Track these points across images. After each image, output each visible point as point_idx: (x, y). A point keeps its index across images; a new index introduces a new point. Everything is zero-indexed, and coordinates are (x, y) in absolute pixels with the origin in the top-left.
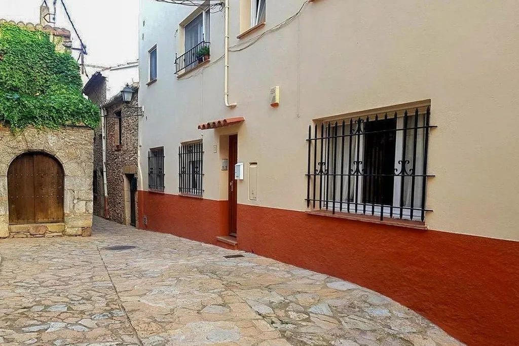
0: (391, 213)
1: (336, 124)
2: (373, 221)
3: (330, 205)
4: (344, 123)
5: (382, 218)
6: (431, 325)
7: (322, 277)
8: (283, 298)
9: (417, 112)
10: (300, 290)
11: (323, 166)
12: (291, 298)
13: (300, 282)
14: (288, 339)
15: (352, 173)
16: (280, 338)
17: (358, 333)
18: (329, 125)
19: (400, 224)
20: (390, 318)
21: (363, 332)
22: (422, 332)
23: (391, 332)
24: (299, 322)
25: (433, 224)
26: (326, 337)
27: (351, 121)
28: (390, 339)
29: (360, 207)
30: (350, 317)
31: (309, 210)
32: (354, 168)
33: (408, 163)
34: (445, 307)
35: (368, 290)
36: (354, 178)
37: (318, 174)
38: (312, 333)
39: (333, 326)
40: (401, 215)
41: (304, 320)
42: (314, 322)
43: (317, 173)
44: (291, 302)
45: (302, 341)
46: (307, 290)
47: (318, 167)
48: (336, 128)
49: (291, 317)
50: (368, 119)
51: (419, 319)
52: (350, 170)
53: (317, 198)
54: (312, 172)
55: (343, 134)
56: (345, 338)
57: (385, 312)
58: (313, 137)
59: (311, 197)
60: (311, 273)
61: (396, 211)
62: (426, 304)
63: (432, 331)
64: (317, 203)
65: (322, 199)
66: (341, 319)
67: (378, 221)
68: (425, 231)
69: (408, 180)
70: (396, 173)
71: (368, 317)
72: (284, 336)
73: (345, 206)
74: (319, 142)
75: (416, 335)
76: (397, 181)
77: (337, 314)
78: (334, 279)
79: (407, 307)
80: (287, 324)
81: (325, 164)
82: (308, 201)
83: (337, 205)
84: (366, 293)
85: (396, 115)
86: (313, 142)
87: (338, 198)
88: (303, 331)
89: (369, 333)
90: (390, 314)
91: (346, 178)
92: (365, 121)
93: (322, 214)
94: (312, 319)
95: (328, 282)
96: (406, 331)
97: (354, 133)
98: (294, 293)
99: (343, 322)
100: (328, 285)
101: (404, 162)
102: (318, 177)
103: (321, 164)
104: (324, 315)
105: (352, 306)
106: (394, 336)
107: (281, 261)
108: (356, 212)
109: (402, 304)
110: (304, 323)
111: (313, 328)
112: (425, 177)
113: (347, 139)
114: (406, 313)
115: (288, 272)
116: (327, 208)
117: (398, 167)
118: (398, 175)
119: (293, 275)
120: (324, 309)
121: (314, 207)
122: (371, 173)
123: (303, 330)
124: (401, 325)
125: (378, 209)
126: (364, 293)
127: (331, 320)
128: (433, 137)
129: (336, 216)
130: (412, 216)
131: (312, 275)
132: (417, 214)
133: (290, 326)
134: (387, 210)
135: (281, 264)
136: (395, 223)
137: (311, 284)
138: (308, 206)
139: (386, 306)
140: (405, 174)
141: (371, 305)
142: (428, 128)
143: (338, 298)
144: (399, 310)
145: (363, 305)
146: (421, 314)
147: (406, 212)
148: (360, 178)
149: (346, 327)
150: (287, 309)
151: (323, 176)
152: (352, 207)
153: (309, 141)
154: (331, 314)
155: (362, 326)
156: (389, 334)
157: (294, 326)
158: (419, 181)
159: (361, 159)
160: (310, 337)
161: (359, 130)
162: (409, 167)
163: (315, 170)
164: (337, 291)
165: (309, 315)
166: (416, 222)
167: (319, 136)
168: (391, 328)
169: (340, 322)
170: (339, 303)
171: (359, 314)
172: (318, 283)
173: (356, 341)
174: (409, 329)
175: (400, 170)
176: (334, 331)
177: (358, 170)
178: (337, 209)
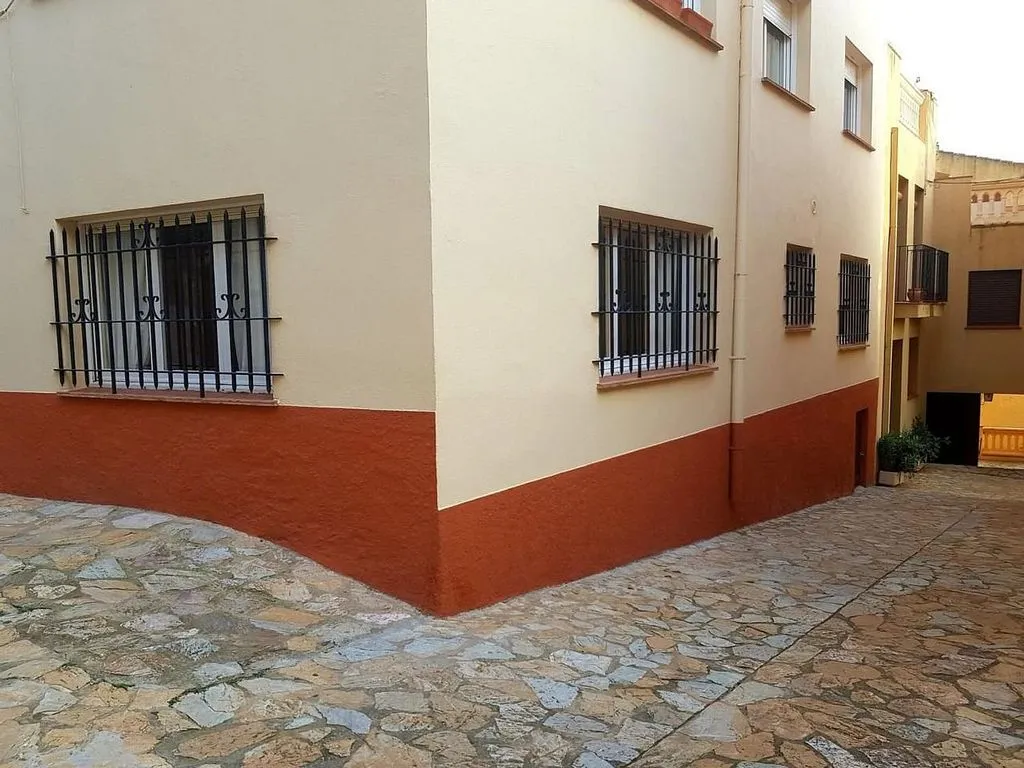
0: (218, 385)
1: (104, 229)
2: (186, 399)
3: (107, 377)
4: (118, 227)
5: (202, 392)
6: (298, 558)
7: (101, 511)
8: (20, 564)
9: (243, 213)
10: (55, 542)
11: (87, 307)
12: (39, 560)
13: (56, 527)
14: (35, 639)
15: (143, 317)
16: (16, 640)
17: (174, 598)
18: (91, 231)
19: (233, 401)
20: (230, 560)
21: (185, 594)
22: (285, 573)
23: (233, 583)
24: (58, 602)
25: (286, 396)
26: (115, 617)
27: (132, 225)
28: (231, 596)
29: (163, 378)
30: (160, 572)
31: (65, 389)
32: (145, 308)
33: (238, 298)
34: (317, 526)
35: (191, 520)
36: (145, 327)
37: (76, 322)
38: (85, 617)
39: (128, 596)
40: (234, 385)
41: (67, 597)
42: (89, 596)
43: (75, 319)
44: (39, 567)
45: (64, 636)
46: (71, 539)
47: (76, 309)
48: (103, 237)
49: (40, 595)
50: (162, 222)
51: (280, 554)
52: (138, 313)
53: (80, 365)
54: (64, 318)
55: (119, 247)
56: (152, 612)
57: (222, 552)
58: (59, 251)
59: (67, 365)
60: (82, 506)
61: (226, 380)
62: (287, 526)
63: (301, 568)
64: (80, 376)
65: (91, 367)
66: (142, 580)
67: (196, 399)
68: (275, 409)
69: (240, 326)
70: (220, 316)
71: (192, 566)
72: (24, 635)
73: (134, 377)
74: (72, 261)
75: (276, 580)
76: (223, 329)
77: (133, 571)
78: (127, 510)
79: (259, 537)
80: (31, 610)
81: (89, 302)
82: (62, 372)
83: (120, 377)
84: (188, 527)
85: (209, 217)
86: (61, 261)
87: (120, 363)
88: (67, 618)
89: (194, 594)
90: (230, 555)
91: (132, 328)
92: (157, 226)
93: (92, 395)
94: (84, 590)
95: (115, 518)
96: (259, 577)
97: (139, 246)
98: (44, 550)
99: (147, 585)
100: (115, 523)
101: (230, 297)
102: (77, 328)
103: (82, 302)
104: (109, 578)
105: (162, 553)
106: (239, 589)
107: (15, 493)
108: (156, 385)
109: (249, 534)
110: (67, 603)
111: (85, 607)
112: (266, 321)
113: (127, 257)
114: (257, 548)
115: (32, 513)
116: (101, 383)
117: (222, 305)
118: (223, 319)
119: (41, 516)
120: (109, 567)
121: (75, 382)
122: (191, 317)
123: (67, 614)
124: (250, 568)
125: (194, 379)
126: (183, 527)
127: (121, 585)
128: (273, 255)
129: (120, 396)
130: (251, 386)
131: (83, 511)
132: (260, 381)
133: (39, 614)
134: (210, 379)
135: (15, 499)
136: (225, 400)
137: (81, 527)
138: (62, 382)
139: (221, 542)
140: (235, 317)
141: (196, 545)
142: (263, 241)
143: (135, 543)
144: (246, 544)
145: (182, 549)
146: (282, 545)
147: (242, 381)
148: (159, 326)
149: (153, 591)
150: (31, 582)
151: (88, 326)
152: (148, 377)
153: (53, 259)
154: (123, 574)
155: (181, 584)
156: (230, 588)
157: (47, 611)
158: (257, 327)
159: (157, 292)
160: (82, 625)
161: (148, 241)
162: (239, 305)
163: (71, 315)
164: (133, 531)
165: (77, 585)
166: (261, 395)
167: (72, 250)
168: (232, 577)
169: (140, 585)
170: (138, 552)
171: (176, 564)
172: (94, 524)
173: (171, 613)
174: (262, 572)
175: (224, 311)
176: (129, 604)
177: (152, 312)
178: (121, 384)
